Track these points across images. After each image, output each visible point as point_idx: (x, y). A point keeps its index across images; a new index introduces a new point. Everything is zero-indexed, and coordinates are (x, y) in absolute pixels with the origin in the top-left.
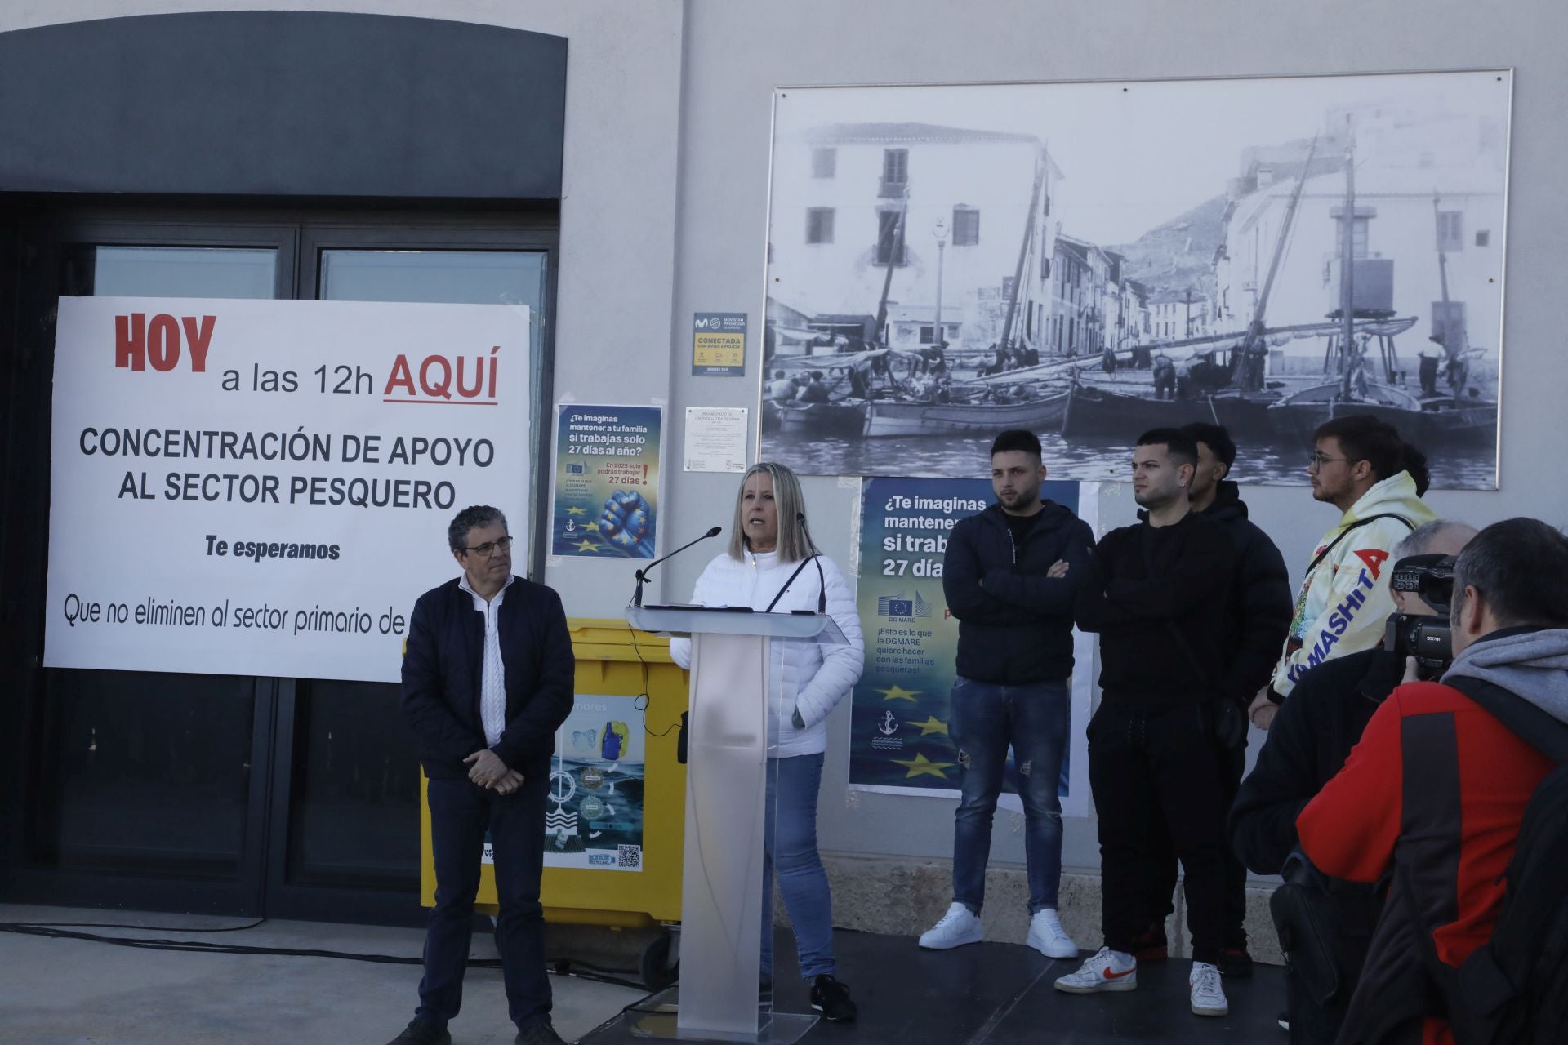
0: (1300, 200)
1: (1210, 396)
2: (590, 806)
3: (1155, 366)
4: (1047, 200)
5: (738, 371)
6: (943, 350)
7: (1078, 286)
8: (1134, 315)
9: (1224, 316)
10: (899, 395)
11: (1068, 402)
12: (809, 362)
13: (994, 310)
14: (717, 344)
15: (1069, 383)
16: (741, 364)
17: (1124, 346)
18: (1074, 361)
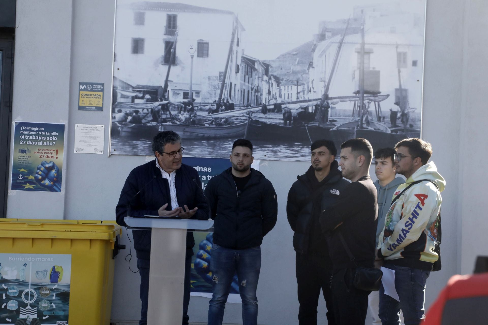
0: (343, 45)
1: (306, 125)
2: (44, 305)
3: (283, 111)
4: (238, 39)
5: (100, 109)
6: (193, 102)
7: (251, 77)
8: (275, 90)
9: (312, 92)
10: (173, 121)
11: (247, 125)
12: (133, 106)
13: (215, 86)
14: (90, 96)
15: (247, 118)
16: (101, 106)
17: (270, 103)
18: (249, 108)
